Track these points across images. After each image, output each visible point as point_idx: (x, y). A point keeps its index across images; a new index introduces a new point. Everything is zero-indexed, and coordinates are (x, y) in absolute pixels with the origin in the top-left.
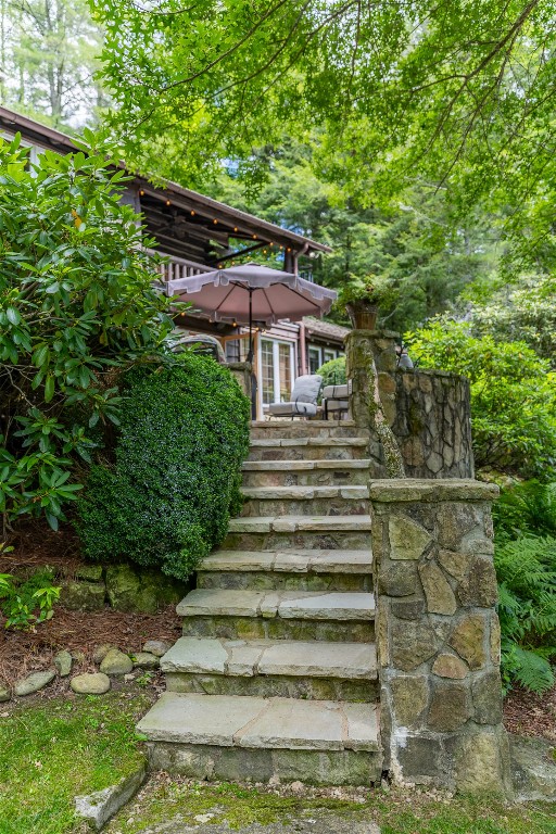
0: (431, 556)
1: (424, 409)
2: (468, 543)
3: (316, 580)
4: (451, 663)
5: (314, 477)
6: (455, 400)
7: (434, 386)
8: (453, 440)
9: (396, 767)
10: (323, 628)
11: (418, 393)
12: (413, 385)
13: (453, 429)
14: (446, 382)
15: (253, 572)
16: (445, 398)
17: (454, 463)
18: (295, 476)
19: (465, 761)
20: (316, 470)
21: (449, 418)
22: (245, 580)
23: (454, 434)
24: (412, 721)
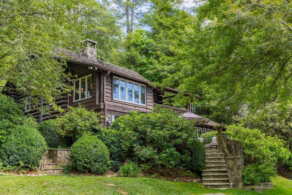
0: (234, 164)
1: (232, 148)
2: (238, 163)
3: (219, 172)
4: (237, 176)
5: (215, 159)
6: (238, 146)
7: (234, 143)
9: (231, 187)
10: (221, 177)
11: (231, 145)
12: (230, 143)
13: (238, 152)
14: (236, 142)
15: (210, 171)
16: (236, 145)
18: (212, 159)
19: (239, 186)
20: (215, 158)
21: (237, 150)
22: (209, 172)
24: (233, 182)
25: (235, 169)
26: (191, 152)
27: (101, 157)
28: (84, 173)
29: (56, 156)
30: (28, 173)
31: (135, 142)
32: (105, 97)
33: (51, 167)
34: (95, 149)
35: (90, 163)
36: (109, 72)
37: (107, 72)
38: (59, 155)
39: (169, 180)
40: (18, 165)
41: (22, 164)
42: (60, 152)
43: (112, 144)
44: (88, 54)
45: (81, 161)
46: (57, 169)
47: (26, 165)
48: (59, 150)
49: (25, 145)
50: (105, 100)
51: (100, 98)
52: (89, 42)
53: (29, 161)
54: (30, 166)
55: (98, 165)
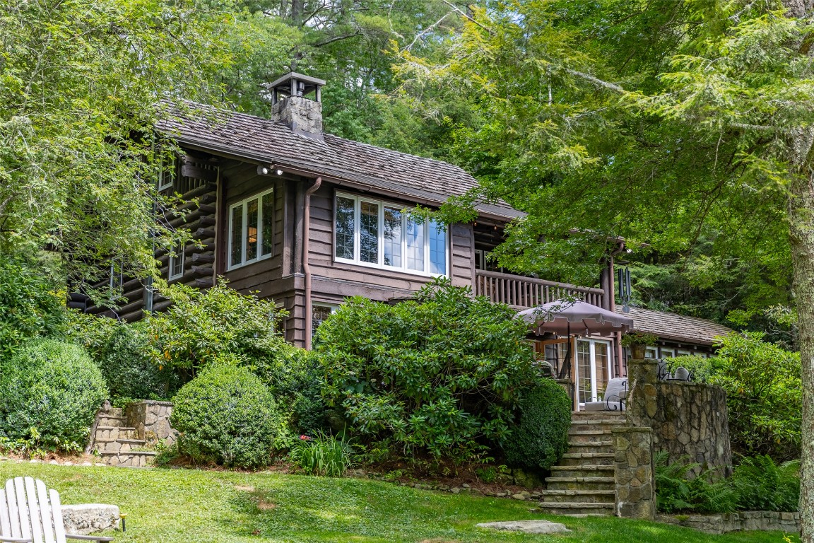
0: (630, 449)
1: (676, 405)
2: (641, 445)
3: (600, 473)
4: (636, 482)
5: (603, 438)
6: (702, 400)
7: (683, 392)
8: (699, 426)
9: (619, 514)
10: (601, 486)
11: (672, 396)
12: (669, 391)
13: (699, 419)
14: (694, 389)
15: (574, 470)
16: (693, 398)
17: (699, 440)
18: (594, 437)
19: (640, 511)
20: (604, 434)
21: (695, 411)
22: (571, 473)
23: (700, 421)
24: (624, 500)
25: (633, 463)
26: (518, 413)
27: (249, 422)
28: (204, 464)
29: (142, 419)
30: (53, 458)
31: (350, 382)
32: (308, 256)
33: (126, 448)
34: (234, 400)
35: (217, 437)
36: (319, 181)
37: (314, 180)
38: (150, 418)
39: (438, 489)
40: (27, 437)
41: (36, 433)
42: (152, 409)
43: (300, 389)
44: (296, 118)
45: (195, 432)
46: (140, 455)
47: (48, 437)
48: (151, 405)
49: (46, 388)
50: (306, 266)
51: (293, 257)
52: (299, 81)
53: (54, 428)
54: (57, 439)
55: (239, 442)
